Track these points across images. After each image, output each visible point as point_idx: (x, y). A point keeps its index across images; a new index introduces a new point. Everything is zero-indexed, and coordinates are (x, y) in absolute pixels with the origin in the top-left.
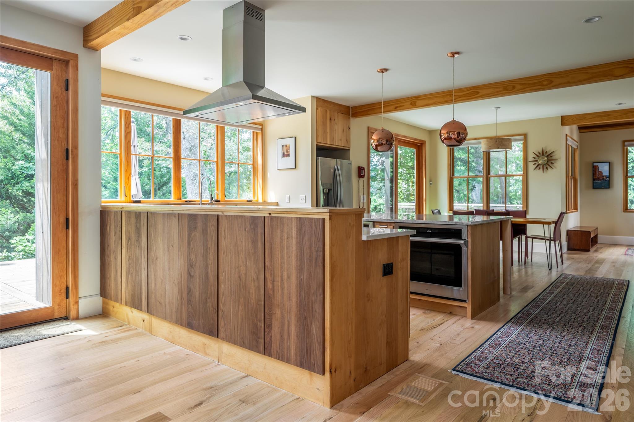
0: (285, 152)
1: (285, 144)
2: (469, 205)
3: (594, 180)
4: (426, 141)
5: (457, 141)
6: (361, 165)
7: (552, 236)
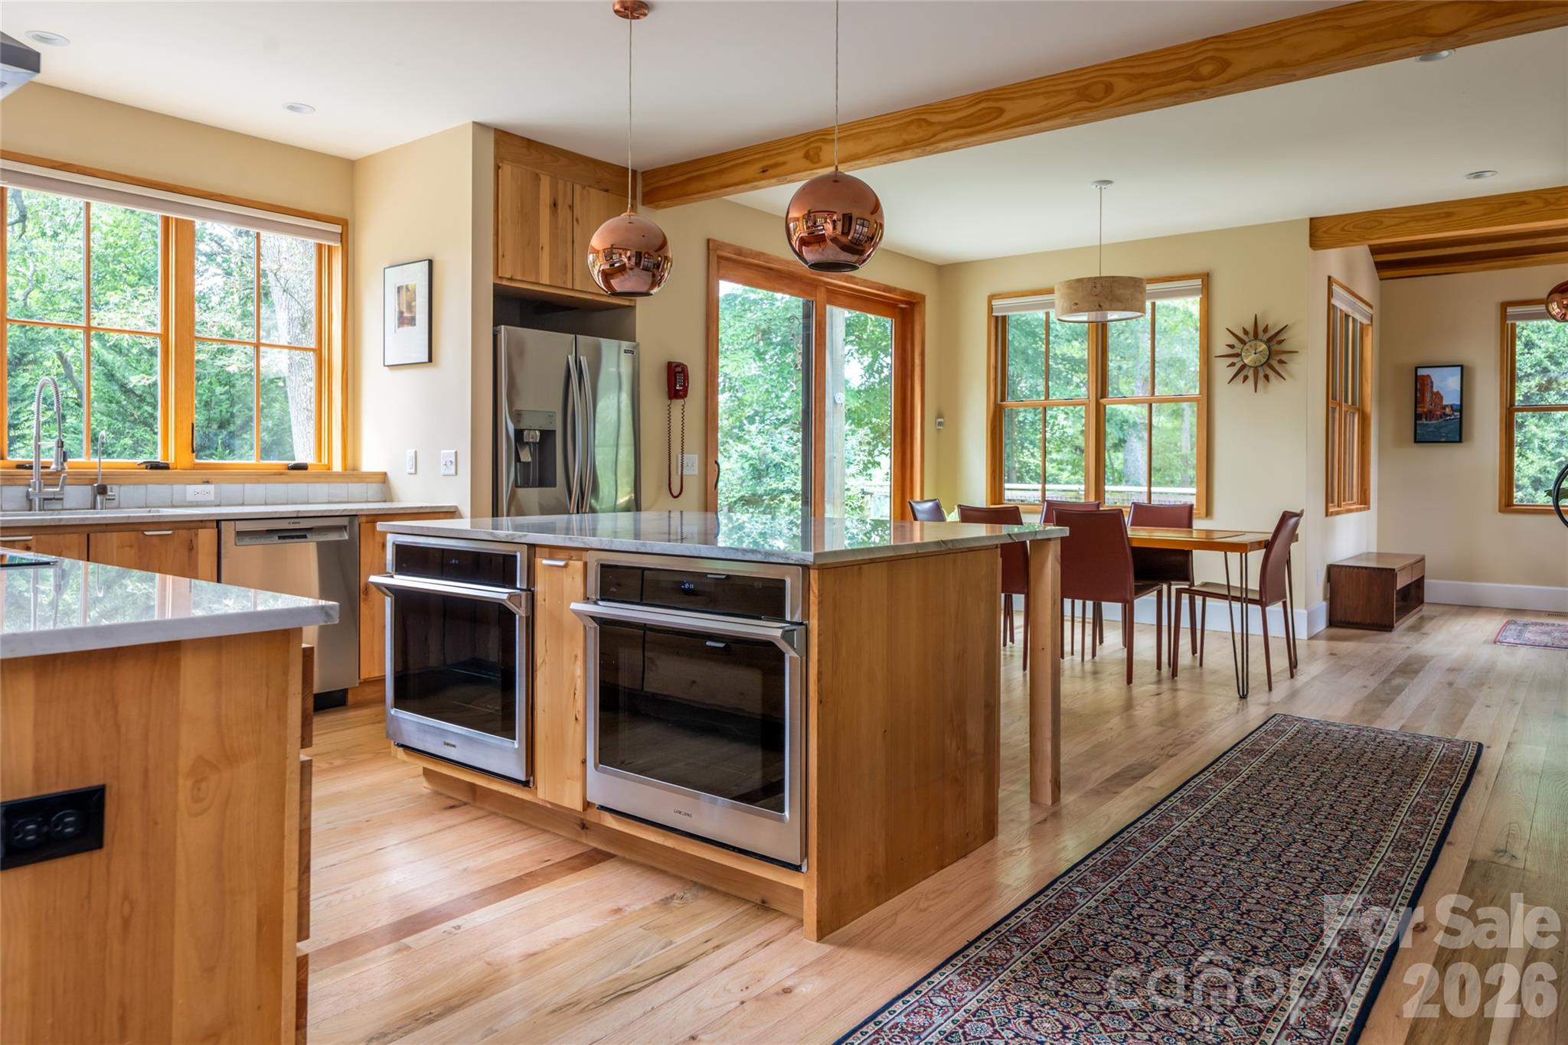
0: (404, 310)
1: (404, 284)
2: (1048, 486)
3: (1417, 417)
4: (923, 297)
5: (845, 248)
6: (678, 359)
7: (1254, 584)
